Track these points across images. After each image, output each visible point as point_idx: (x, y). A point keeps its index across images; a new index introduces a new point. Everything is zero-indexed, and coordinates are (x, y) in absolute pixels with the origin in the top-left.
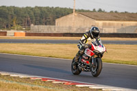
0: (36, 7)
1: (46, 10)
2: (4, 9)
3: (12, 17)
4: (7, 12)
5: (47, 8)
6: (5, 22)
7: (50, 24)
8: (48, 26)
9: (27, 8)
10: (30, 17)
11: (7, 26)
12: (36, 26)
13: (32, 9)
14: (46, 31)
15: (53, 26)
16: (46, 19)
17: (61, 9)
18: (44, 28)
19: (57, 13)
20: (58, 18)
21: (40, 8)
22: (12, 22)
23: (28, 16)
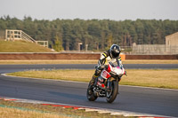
0: (138, 20)
1: (151, 24)
2: (96, 24)
3: (107, 34)
4: (100, 27)
5: (153, 21)
6: (97, 40)
7: (157, 43)
8: (155, 46)
9: (126, 21)
10: (130, 33)
11: (100, 46)
12: (140, 46)
13: (133, 23)
14: (153, 52)
15: (163, 46)
16: (152, 36)
17: (172, 22)
18: (150, 49)
19: (166, 28)
20: (169, 34)
21: (143, 21)
22: (107, 40)
23: (128, 32)
